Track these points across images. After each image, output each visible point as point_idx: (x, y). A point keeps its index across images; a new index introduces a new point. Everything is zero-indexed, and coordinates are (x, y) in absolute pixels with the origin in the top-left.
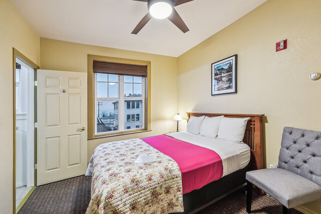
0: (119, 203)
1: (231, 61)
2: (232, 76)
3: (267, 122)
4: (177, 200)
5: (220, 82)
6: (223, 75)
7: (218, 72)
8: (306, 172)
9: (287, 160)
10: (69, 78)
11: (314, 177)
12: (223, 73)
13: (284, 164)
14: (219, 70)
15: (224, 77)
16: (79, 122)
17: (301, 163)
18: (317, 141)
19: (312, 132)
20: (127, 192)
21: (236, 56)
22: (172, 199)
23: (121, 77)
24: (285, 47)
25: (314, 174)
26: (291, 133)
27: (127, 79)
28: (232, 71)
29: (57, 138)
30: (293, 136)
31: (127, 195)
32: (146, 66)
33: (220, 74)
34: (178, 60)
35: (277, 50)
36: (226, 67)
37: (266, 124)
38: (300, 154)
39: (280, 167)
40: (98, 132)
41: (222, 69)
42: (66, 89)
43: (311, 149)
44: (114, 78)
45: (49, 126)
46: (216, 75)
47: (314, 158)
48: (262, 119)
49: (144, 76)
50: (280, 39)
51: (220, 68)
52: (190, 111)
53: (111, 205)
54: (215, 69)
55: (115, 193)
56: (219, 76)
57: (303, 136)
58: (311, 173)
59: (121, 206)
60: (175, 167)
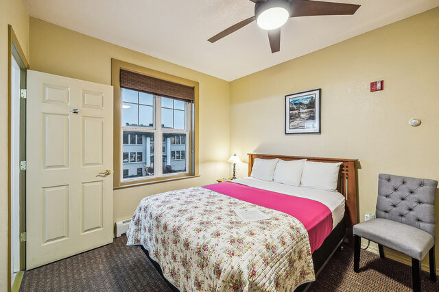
0: (264, 280)
1: (314, 96)
2: (314, 113)
3: (360, 168)
4: (308, 266)
5: (298, 119)
6: (301, 111)
7: (295, 106)
8: (412, 220)
9: (388, 209)
10: (84, 91)
11: (422, 224)
12: (302, 108)
13: (383, 214)
14: (295, 104)
15: (303, 113)
16: (100, 162)
17: (406, 212)
18: (421, 188)
19: (414, 179)
20: (268, 263)
21: (320, 90)
22: (304, 266)
23: (158, 98)
24: (382, 88)
25: (422, 221)
26: (389, 180)
27: (165, 102)
28: (314, 107)
29: (64, 188)
30: (393, 183)
31: (269, 267)
32: (193, 88)
33: (298, 109)
34: (231, 86)
35: (372, 91)
36: (306, 102)
37: (359, 170)
38: (403, 202)
39: (378, 216)
40: (124, 177)
41: (301, 104)
42: (79, 108)
43: (416, 196)
44: (148, 99)
45: (49, 167)
46: (291, 109)
47: (421, 205)
48: (356, 164)
49: (190, 101)
50: (377, 79)
51: (297, 102)
52: (252, 152)
53: (256, 285)
54: (290, 103)
55: (256, 266)
56: (296, 111)
57: (404, 183)
58: (418, 220)
59: (267, 284)
60: (298, 224)
